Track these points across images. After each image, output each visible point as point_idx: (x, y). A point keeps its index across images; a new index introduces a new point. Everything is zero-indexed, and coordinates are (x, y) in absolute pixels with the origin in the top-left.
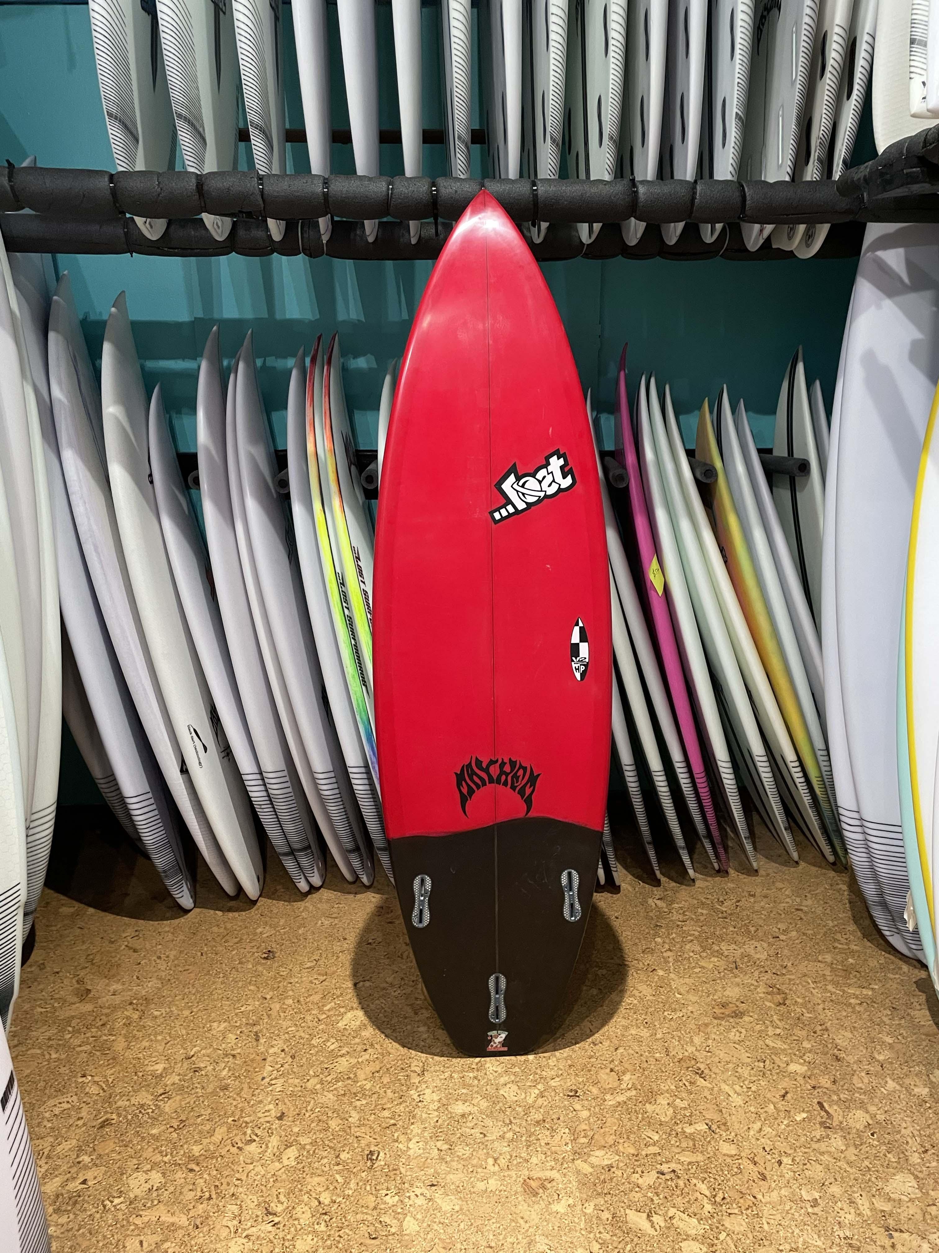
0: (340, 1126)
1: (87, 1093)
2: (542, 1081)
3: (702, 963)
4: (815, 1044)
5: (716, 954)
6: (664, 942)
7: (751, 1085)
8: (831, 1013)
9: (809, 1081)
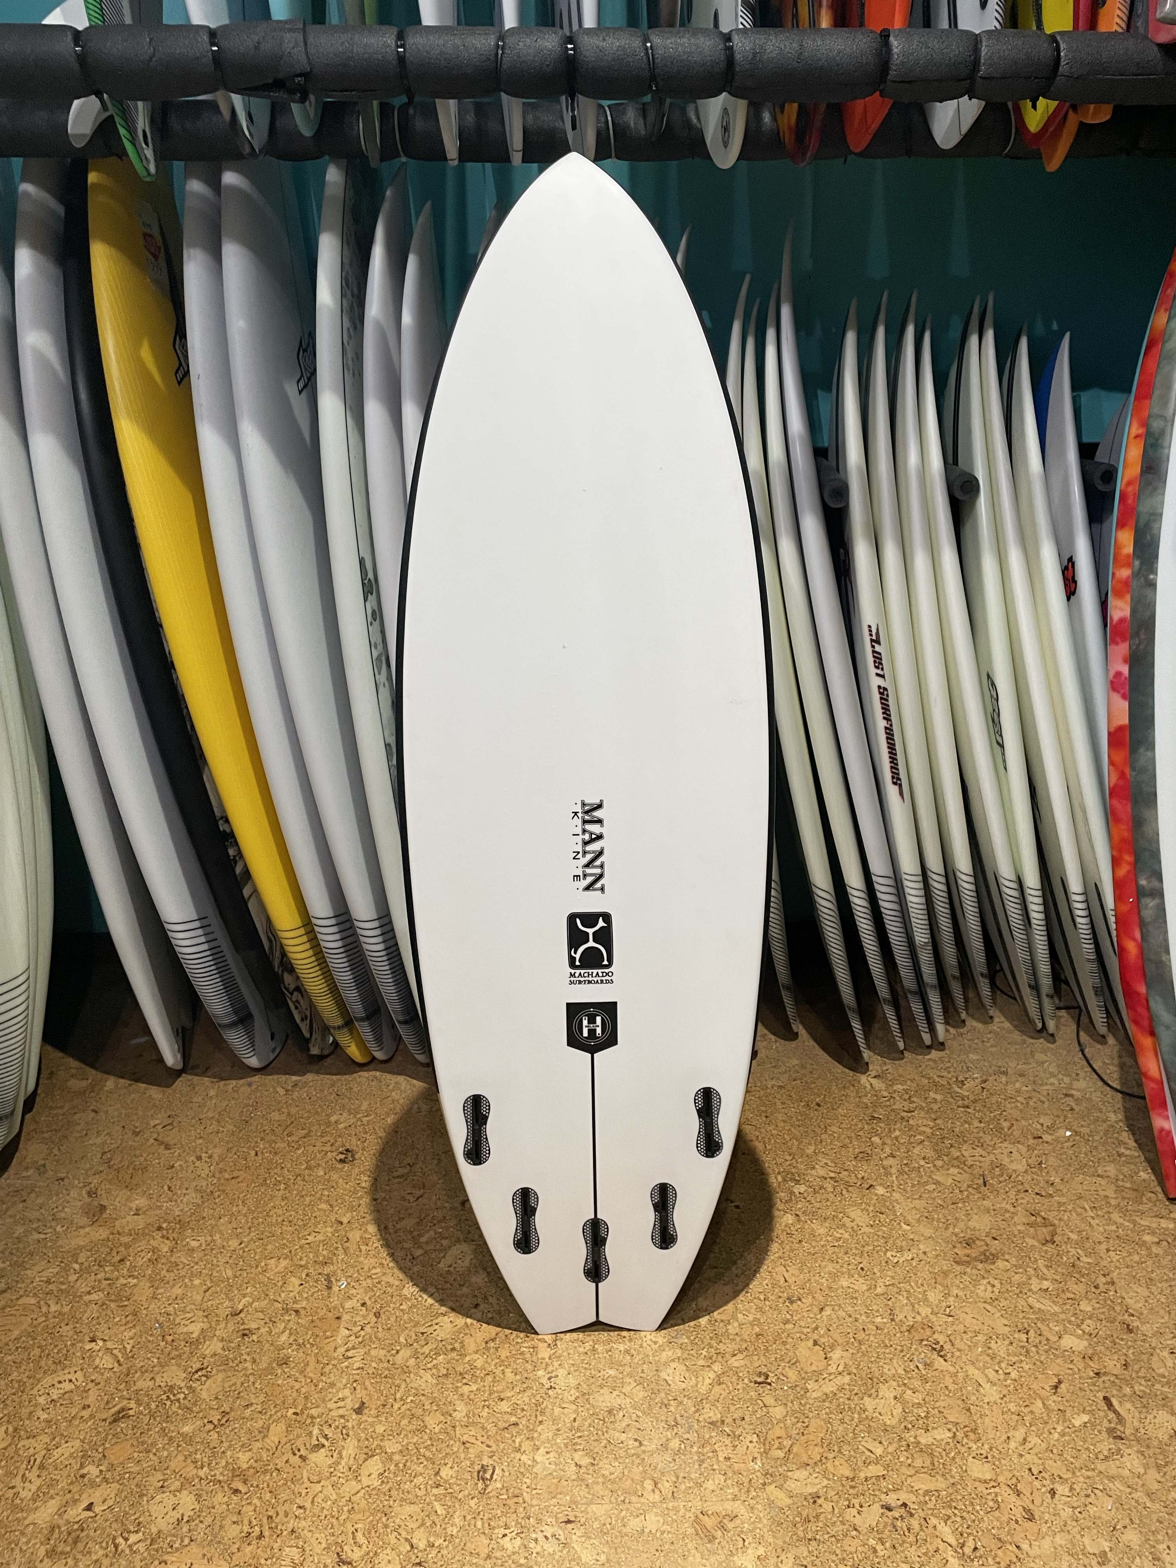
0: (440, 1426)
1: (97, 1367)
2: (720, 1358)
3: (937, 1177)
4: (1097, 1306)
5: (956, 1163)
6: (884, 1144)
7: (1010, 1369)
8: (1118, 1257)
9: (1091, 1364)
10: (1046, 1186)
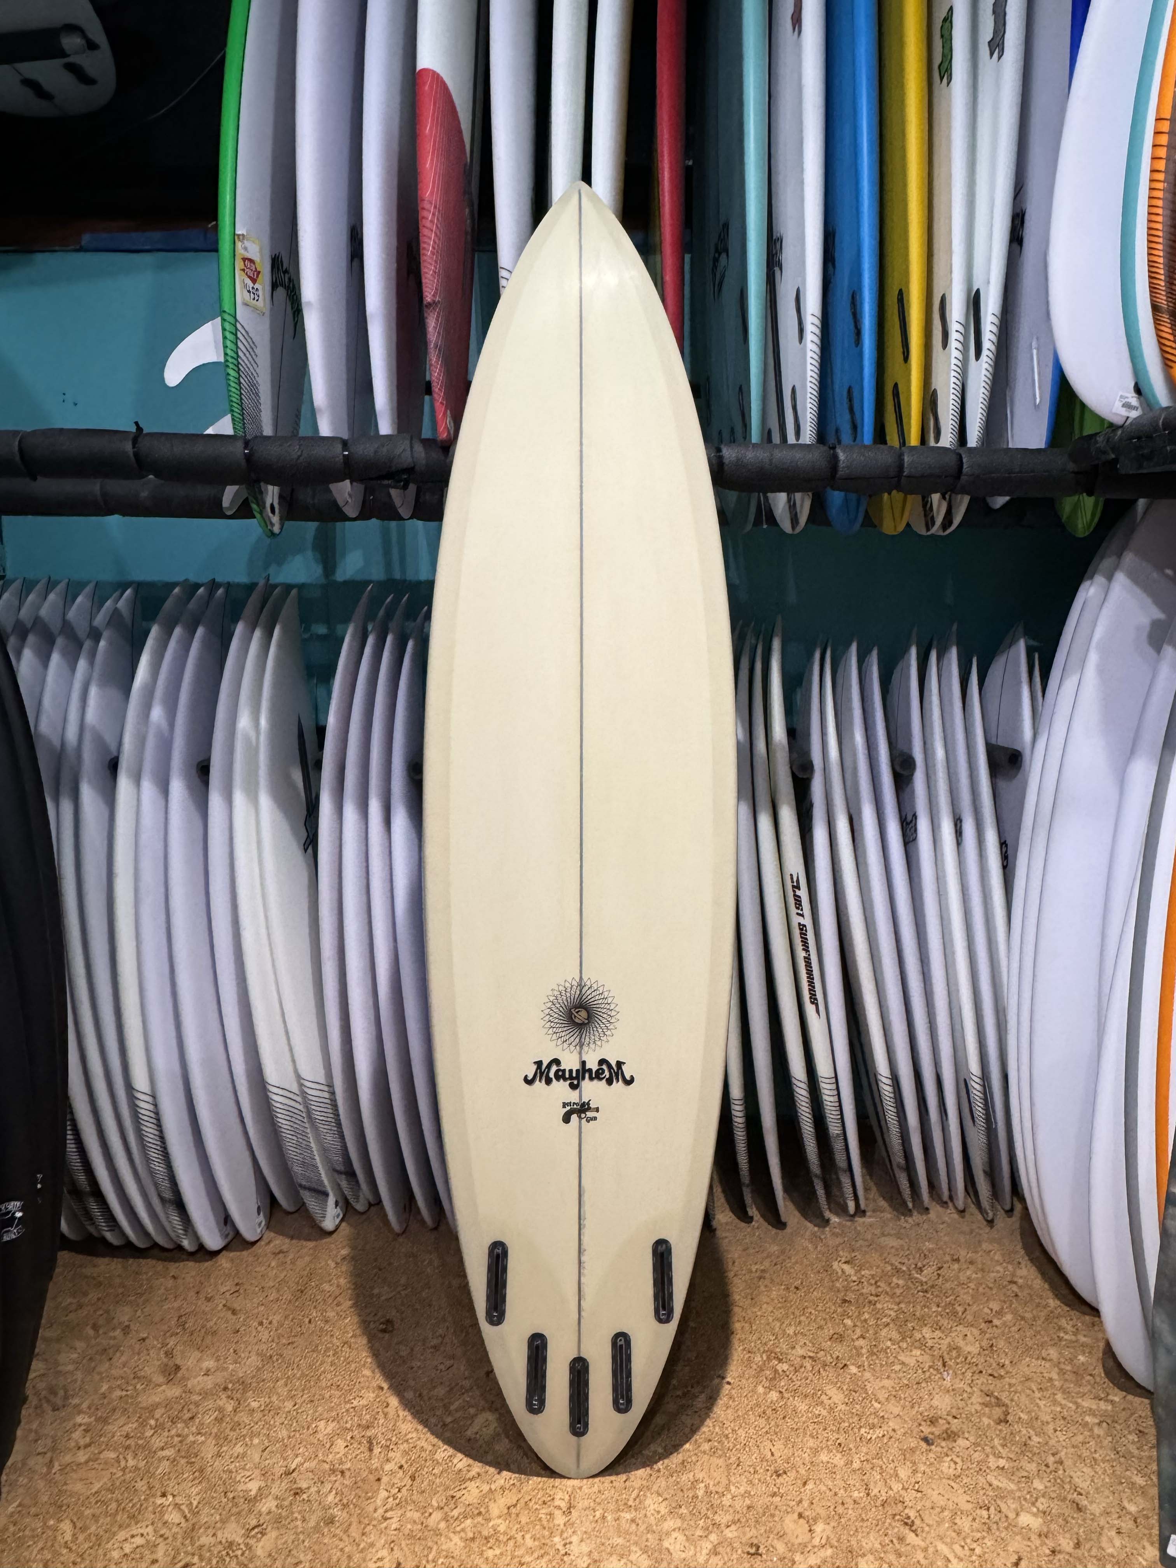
2: (715, 1528)
3: (902, 1357)
4: (1048, 1484)
5: (917, 1344)
6: (855, 1326)
7: (974, 1545)
8: (1064, 1437)
9: (1047, 1541)
10: (998, 1367)
